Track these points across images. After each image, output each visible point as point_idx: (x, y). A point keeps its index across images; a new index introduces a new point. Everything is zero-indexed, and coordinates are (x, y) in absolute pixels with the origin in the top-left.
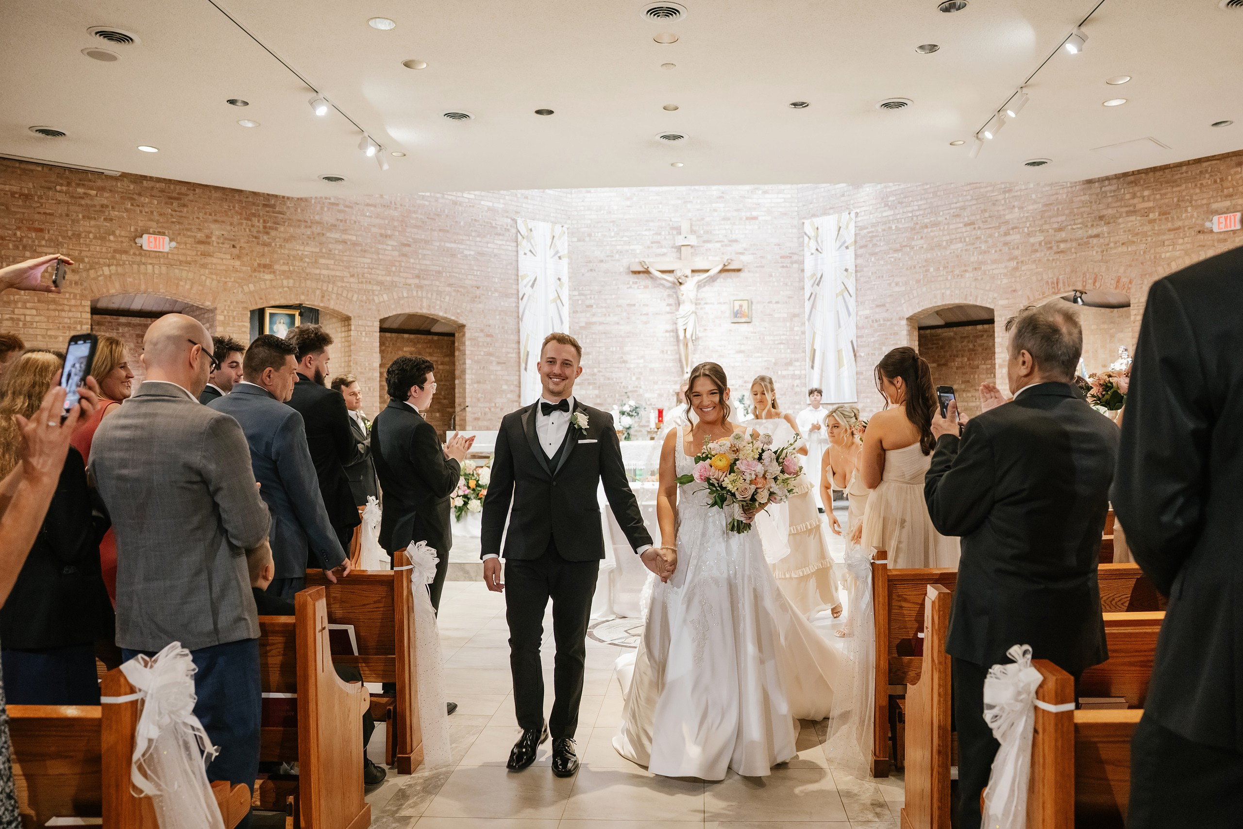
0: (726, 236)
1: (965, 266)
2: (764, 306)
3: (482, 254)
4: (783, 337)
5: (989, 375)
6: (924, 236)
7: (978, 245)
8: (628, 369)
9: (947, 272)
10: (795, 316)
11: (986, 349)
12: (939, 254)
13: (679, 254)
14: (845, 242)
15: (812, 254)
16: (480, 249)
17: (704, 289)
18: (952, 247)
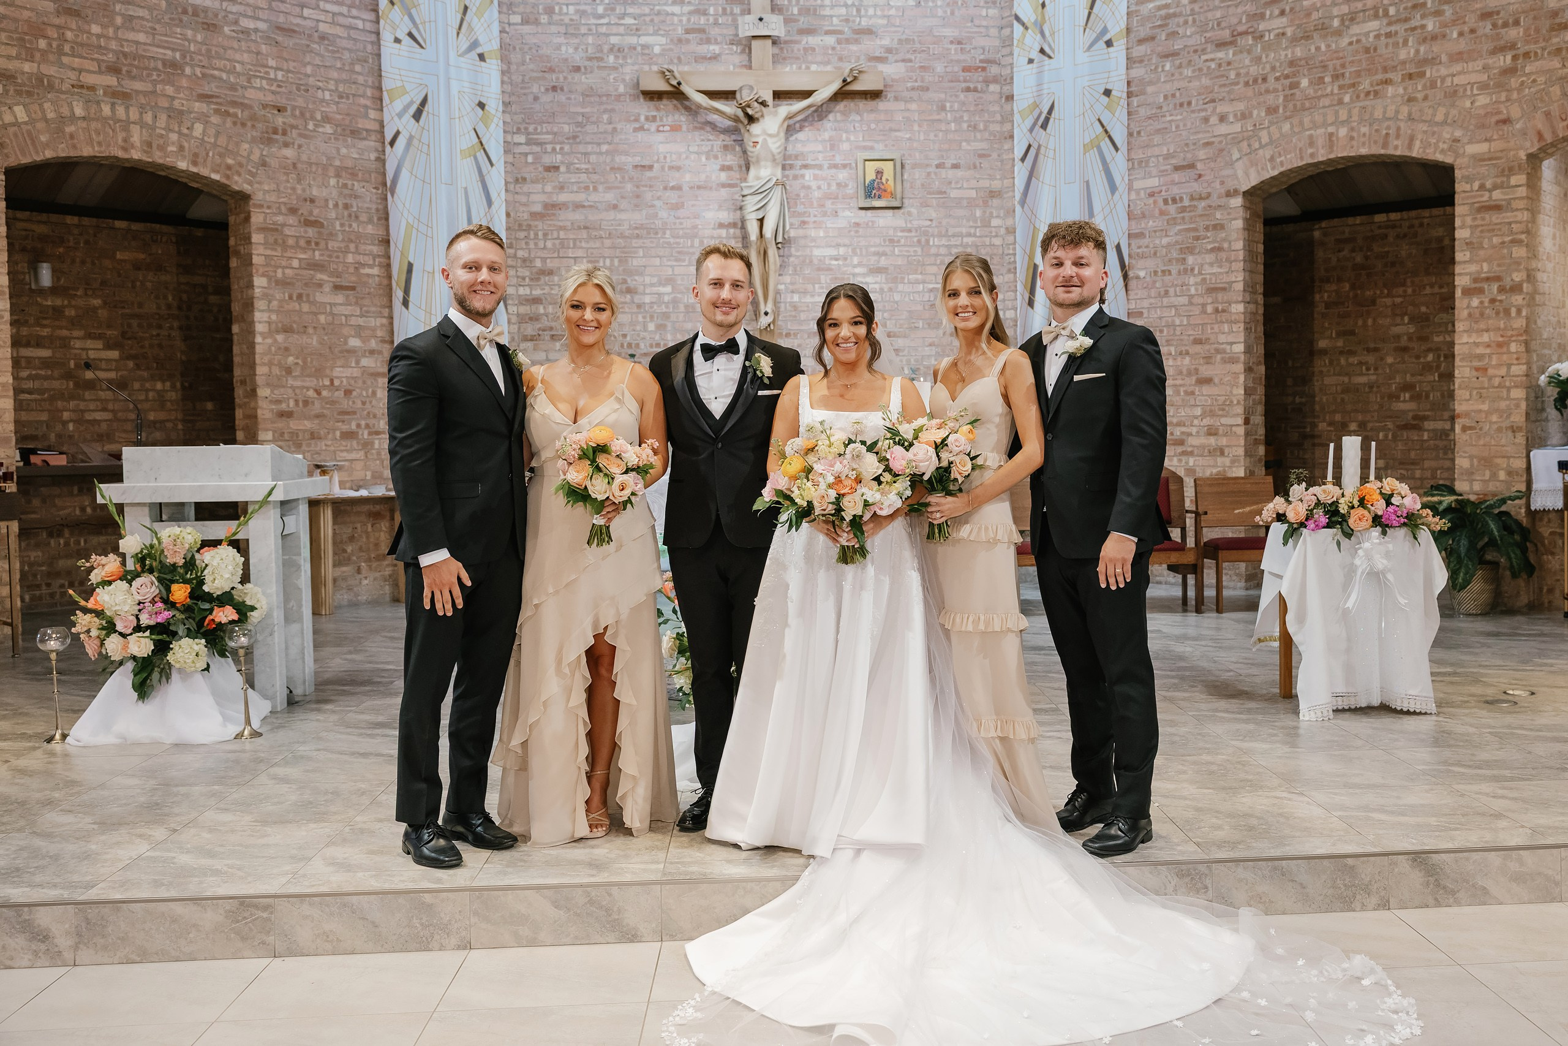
0: (847, 21)
1: (1385, 70)
2: (929, 174)
3: (289, 31)
4: (968, 240)
5: (1398, 320)
6: (1288, 9)
7: (1416, 22)
8: (639, 306)
9: (1341, 87)
10: (993, 194)
11: (1393, 264)
12: (1323, 48)
13: (745, 57)
14: (1105, 31)
15: (1031, 61)
16: (282, 19)
17: (801, 136)
18: (1356, 29)
